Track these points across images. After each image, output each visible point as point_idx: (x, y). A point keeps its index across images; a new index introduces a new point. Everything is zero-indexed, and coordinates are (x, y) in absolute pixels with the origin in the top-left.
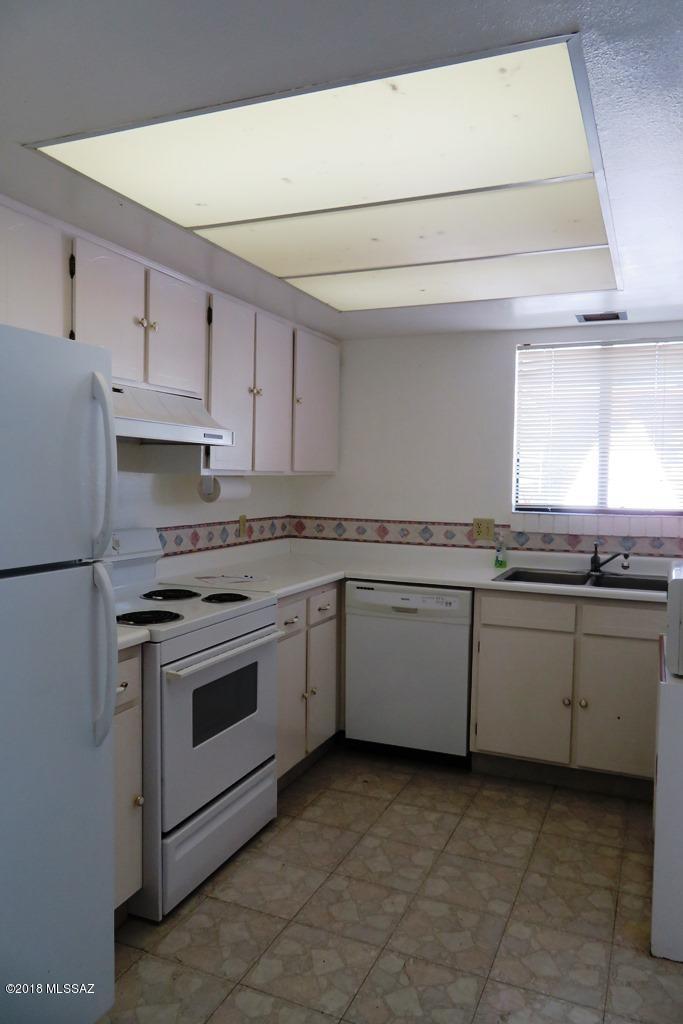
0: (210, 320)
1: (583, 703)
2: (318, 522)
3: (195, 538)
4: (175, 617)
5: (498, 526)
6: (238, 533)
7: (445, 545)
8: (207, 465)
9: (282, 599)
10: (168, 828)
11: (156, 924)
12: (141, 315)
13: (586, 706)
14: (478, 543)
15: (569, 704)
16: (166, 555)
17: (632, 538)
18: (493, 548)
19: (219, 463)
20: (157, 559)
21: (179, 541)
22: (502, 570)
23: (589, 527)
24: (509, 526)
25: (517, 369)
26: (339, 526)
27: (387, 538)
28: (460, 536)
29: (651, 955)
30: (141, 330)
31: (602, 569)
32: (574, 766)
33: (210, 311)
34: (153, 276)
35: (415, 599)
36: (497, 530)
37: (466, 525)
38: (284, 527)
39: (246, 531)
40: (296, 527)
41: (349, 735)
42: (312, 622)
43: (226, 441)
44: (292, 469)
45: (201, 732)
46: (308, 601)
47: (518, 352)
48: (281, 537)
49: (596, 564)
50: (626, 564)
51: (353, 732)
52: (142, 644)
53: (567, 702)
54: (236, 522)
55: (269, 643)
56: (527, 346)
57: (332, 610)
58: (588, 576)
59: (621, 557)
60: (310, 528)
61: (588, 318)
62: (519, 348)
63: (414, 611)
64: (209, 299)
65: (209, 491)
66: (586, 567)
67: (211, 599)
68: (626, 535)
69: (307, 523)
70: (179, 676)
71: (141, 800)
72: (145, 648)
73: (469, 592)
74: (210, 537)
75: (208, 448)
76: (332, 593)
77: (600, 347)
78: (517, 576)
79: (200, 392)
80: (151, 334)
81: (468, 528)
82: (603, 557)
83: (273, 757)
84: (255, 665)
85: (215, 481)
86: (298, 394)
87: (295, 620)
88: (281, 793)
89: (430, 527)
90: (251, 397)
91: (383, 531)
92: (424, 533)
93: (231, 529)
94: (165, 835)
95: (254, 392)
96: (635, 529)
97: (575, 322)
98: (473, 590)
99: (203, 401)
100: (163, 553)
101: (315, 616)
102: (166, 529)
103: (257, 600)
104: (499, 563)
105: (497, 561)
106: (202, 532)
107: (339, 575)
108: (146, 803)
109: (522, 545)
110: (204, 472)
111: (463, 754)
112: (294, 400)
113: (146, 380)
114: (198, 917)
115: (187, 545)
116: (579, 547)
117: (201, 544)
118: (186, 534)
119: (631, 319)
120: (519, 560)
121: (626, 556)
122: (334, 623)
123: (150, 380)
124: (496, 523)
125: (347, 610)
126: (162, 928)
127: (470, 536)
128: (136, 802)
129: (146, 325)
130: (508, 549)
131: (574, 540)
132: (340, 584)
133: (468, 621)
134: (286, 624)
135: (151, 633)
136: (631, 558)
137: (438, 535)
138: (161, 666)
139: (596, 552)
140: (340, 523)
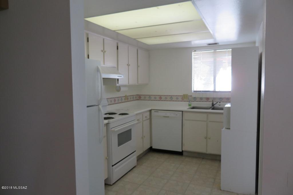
0: (118, 49)
1: (209, 138)
2: (144, 96)
3: (115, 100)
4: (113, 118)
5: (189, 96)
6: (125, 99)
7: (176, 101)
8: (118, 83)
9: (137, 114)
10: (113, 165)
11: (111, 185)
12: (103, 49)
13: (210, 138)
14: (184, 100)
15: (206, 138)
16: (109, 105)
17: (222, 98)
18: (188, 101)
19: (120, 83)
20: (107, 105)
21: (111, 101)
22: (190, 107)
23: (211, 96)
24: (192, 96)
25: (193, 57)
26: (150, 97)
27: (162, 100)
28: (180, 99)
29: (221, 190)
30: (102, 53)
31: (215, 106)
32: (207, 153)
33: (118, 47)
34: (105, 40)
35: (168, 114)
36: (189, 97)
37: (181, 96)
38: (136, 97)
39: (127, 99)
40: (139, 97)
41: (153, 148)
42: (144, 120)
43: (123, 77)
44: (138, 83)
45: (120, 144)
46: (143, 115)
47: (193, 53)
48: (135, 100)
49: (213, 105)
50: (220, 104)
51: (154, 147)
52: (107, 124)
53: (205, 138)
54: (124, 97)
55: (134, 124)
56: (195, 51)
57: (148, 117)
58: (211, 107)
59: (219, 103)
60: (142, 97)
61: (209, 44)
62: (193, 52)
63: (168, 117)
64: (117, 44)
65: (118, 89)
66: (211, 105)
67: (120, 114)
68: (220, 97)
69: (142, 96)
70: (115, 131)
71: (107, 158)
72: (107, 125)
73: (181, 112)
74: (118, 100)
75: (118, 79)
76: (149, 113)
77: (213, 51)
78: (193, 108)
79: (116, 66)
80: (105, 53)
81: (182, 97)
82: (215, 103)
83: (135, 151)
84: (131, 129)
85: (120, 87)
86: (139, 65)
87: (140, 119)
88: (137, 160)
89: (172, 96)
90: (127, 66)
91: (161, 98)
92: (171, 98)
93: (123, 98)
94: (113, 166)
95: (128, 65)
96: (223, 96)
97: (207, 45)
98: (182, 111)
99: (117, 68)
100: (108, 104)
101: (144, 119)
102: (108, 99)
103: (131, 114)
104: (189, 105)
105: (189, 104)
106: (116, 99)
107: (150, 109)
108: (108, 159)
109: (195, 100)
110: (117, 85)
111: (181, 151)
112: (138, 66)
113: (104, 64)
114: (120, 184)
115: (113, 102)
116: (209, 101)
117: (116, 102)
118: (113, 100)
119: (220, 44)
120: (194, 104)
121: (220, 102)
122: (149, 120)
123: (105, 64)
124: (189, 95)
125: (152, 117)
126: (113, 186)
127: (182, 98)
128: (106, 158)
129: (104, 51)
130: (192, 101)
131: (208, 99)
132: (150, 111)
133: (181, 119)
134: (138, 120)
135: (109, 121)
136: (221, 103)
137: (174, 98)
138: (111, 128)
139: (213, 102)
140: (150, 96)
